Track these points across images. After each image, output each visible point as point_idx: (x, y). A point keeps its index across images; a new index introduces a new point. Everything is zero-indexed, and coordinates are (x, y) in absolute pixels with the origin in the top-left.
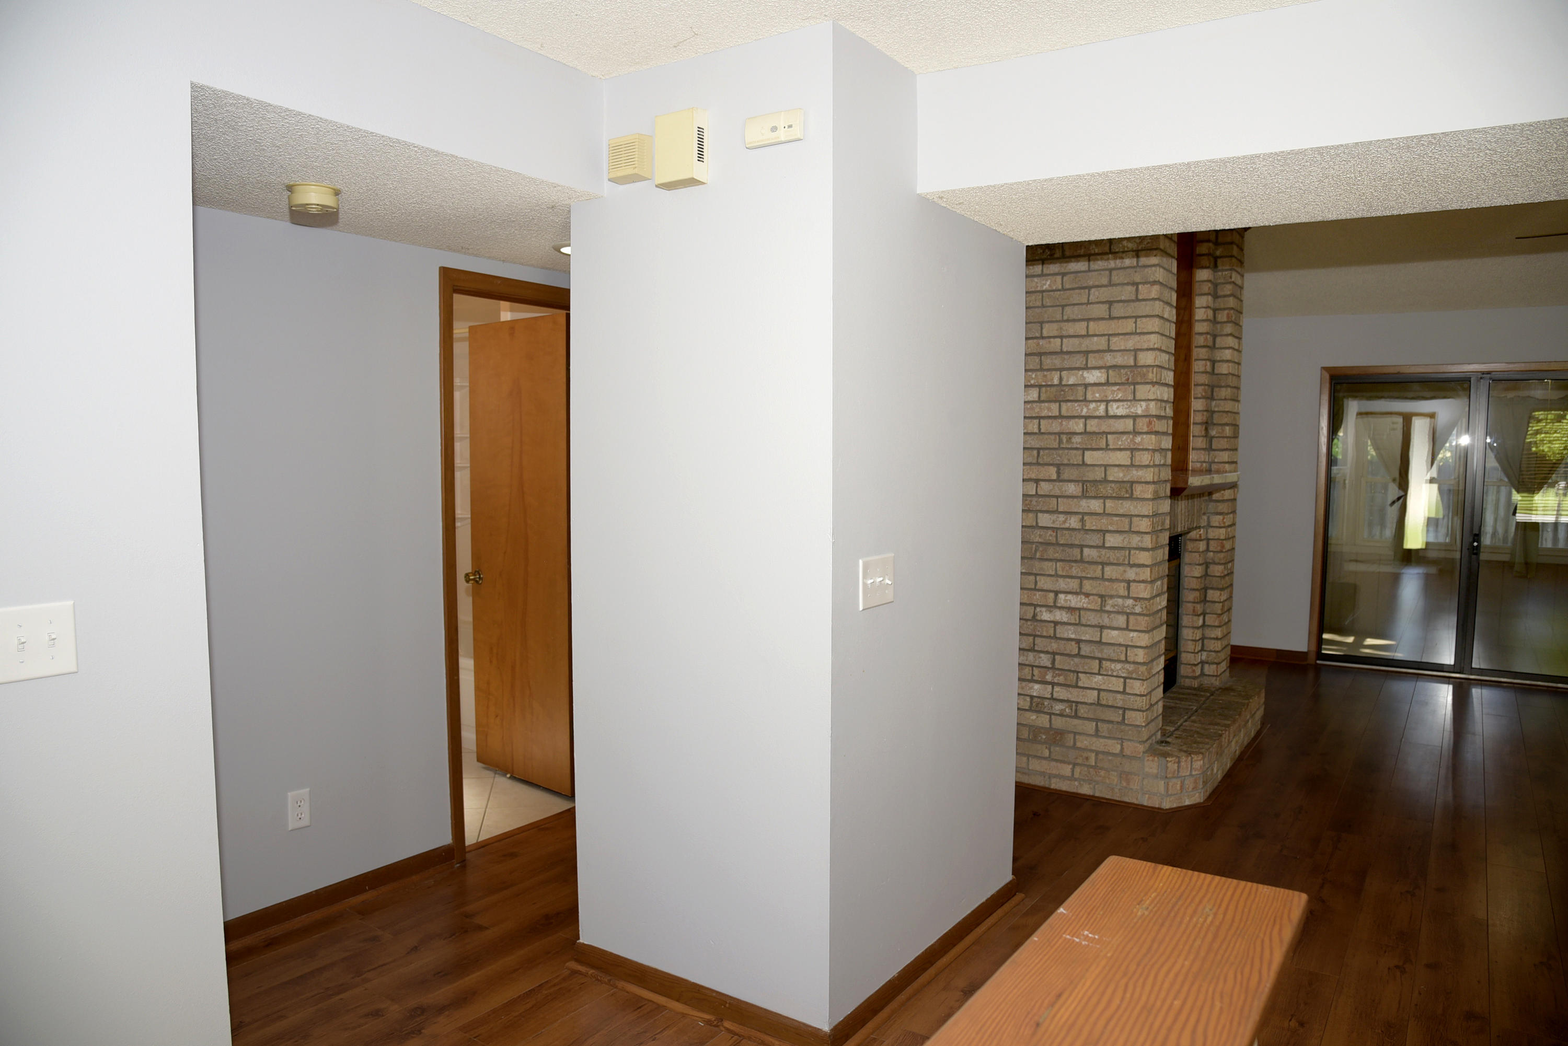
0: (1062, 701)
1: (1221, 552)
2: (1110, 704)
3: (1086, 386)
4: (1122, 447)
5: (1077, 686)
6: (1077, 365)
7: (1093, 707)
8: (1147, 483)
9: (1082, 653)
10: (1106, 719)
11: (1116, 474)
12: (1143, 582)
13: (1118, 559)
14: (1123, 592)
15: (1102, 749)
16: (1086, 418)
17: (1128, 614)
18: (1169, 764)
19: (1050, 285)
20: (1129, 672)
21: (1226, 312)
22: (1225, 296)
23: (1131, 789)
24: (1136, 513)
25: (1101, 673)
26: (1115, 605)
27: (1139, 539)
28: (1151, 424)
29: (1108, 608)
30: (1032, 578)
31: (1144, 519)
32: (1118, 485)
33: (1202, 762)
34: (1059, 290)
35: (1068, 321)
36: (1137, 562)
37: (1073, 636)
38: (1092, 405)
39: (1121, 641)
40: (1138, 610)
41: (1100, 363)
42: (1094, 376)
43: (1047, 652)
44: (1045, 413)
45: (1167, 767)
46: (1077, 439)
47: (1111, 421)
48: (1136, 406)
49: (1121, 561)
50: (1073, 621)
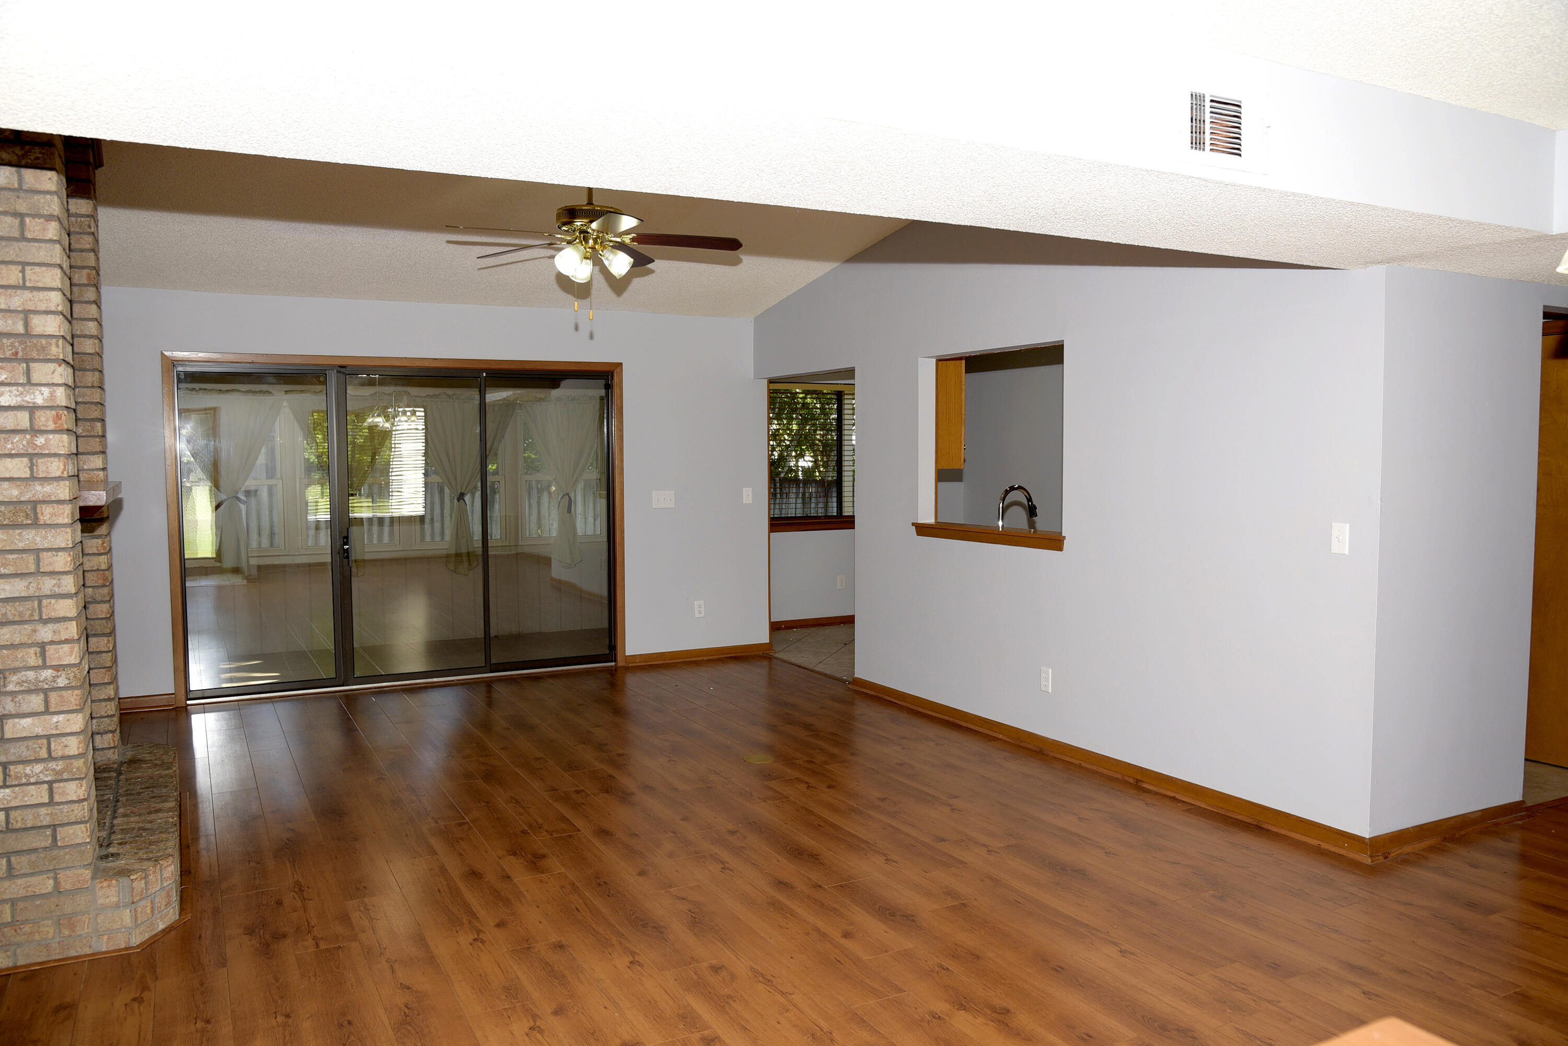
2: (29, 825)
4: (13, 452)
8: (59, 502)
10: (26, 848)
11: (7, 492)
12: (67, 641)
13: (21, 614)
14: (33, 660)
15: (22, 893)
17: (46, 692)
20: (57, 773)
21: (85, 271)
22: (82, 250)
23: (80, 935)
24: (46, 546)
25: (8, 784)
26: (23, 681)
27: (55, 582)
28: (60, 419)
29: (11, 687)
31: (60, 554)
32: (11, 508)
36: (53, 615)
39: (39, 731)
40: (62, 682)
45: (133, 889)
48: (33, 393)
49: (26, 617)
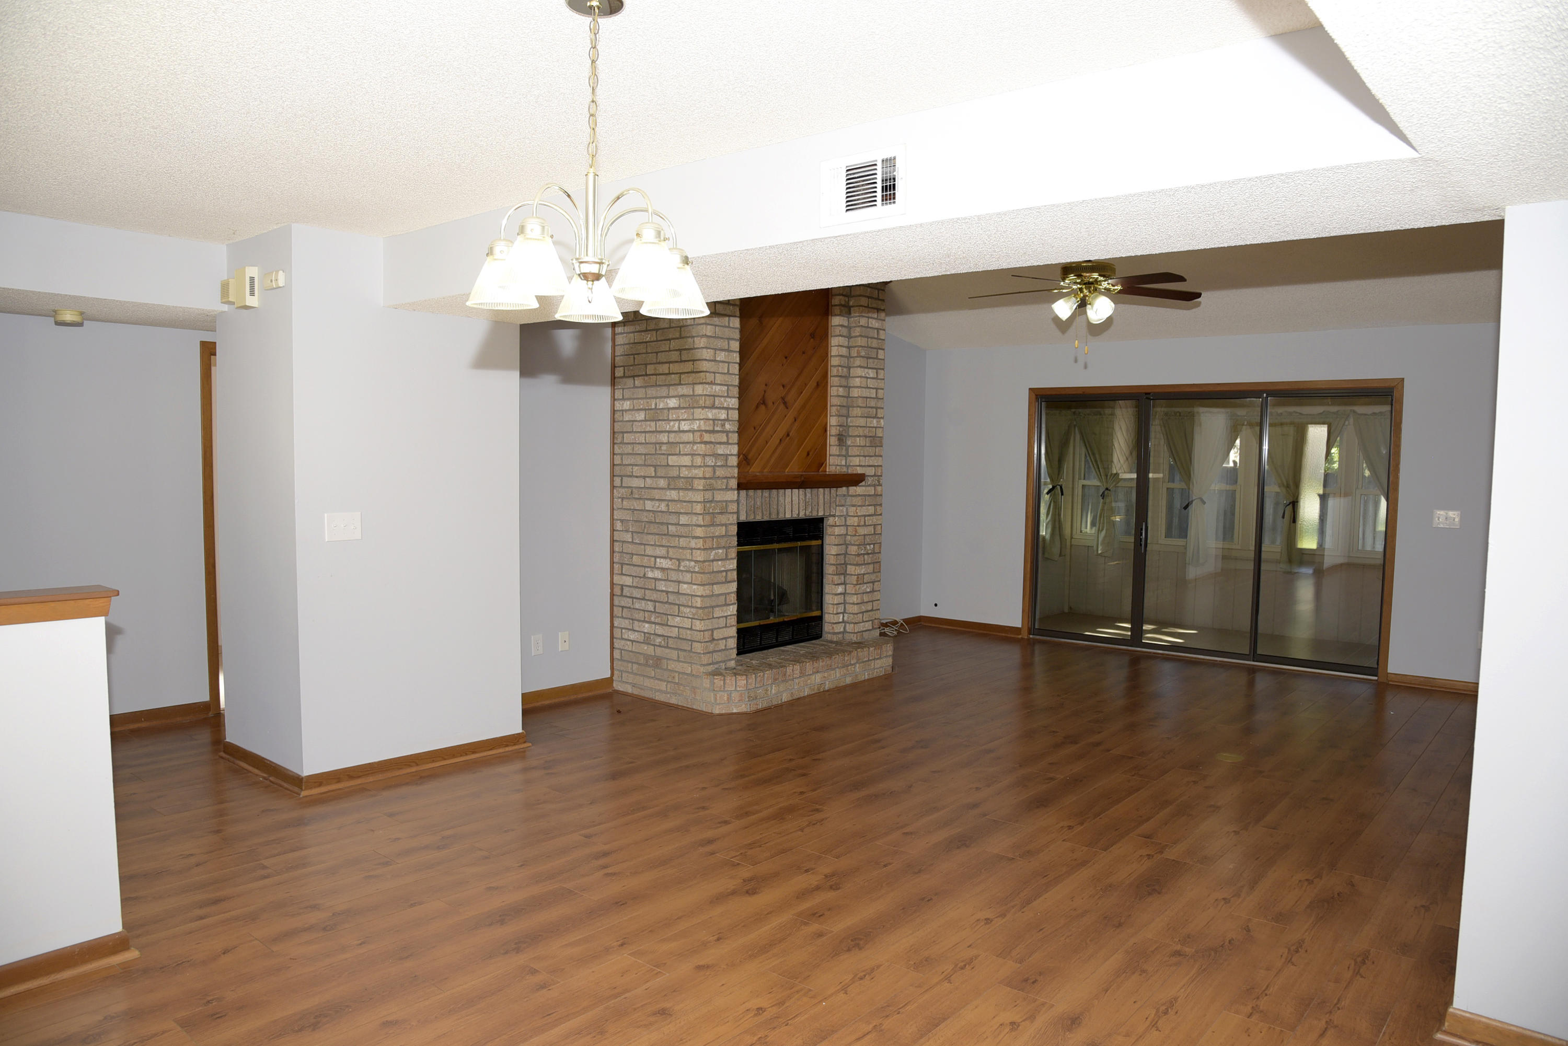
0: (659, 636)
1: (855, 535)
2: (685, 638)
3: (669, 409)
4: (687, 453)
5: (667, 625)
6: (664, 395)
7: (676, 639)
9: (670, 601)
10: (683, 648)
11: (685, 473)
13: (686, 532)
14: (689, 556)
15: (681, 670)
16: (669, 432)
17: (691, 572)
18: (716, 681)
19: (650, 338)
20: (694, 615)
21: (856, 349)
22: (856, 337)
23: (696, 699)
24: (695, 500)
25: (679, 615)
27: (696, 518)
28: (701, 436)
29: (681, 568)
30: (643, 547)
32: (685, 480)
33: (745, 681)
34: (655, 341)
35: (659, 363)
37: (664, 589)
38: (672, 423)
39: (688, 592)
40: (697, 569)
41: (676, 393)
42: (673, 403)
43: (651, 601)
44: (648, 429)
45: (713, 683)
46: (664, 447)
47: (681, 434)
48: (694, 424)
49: (688, 534)
50: (664, 578)
